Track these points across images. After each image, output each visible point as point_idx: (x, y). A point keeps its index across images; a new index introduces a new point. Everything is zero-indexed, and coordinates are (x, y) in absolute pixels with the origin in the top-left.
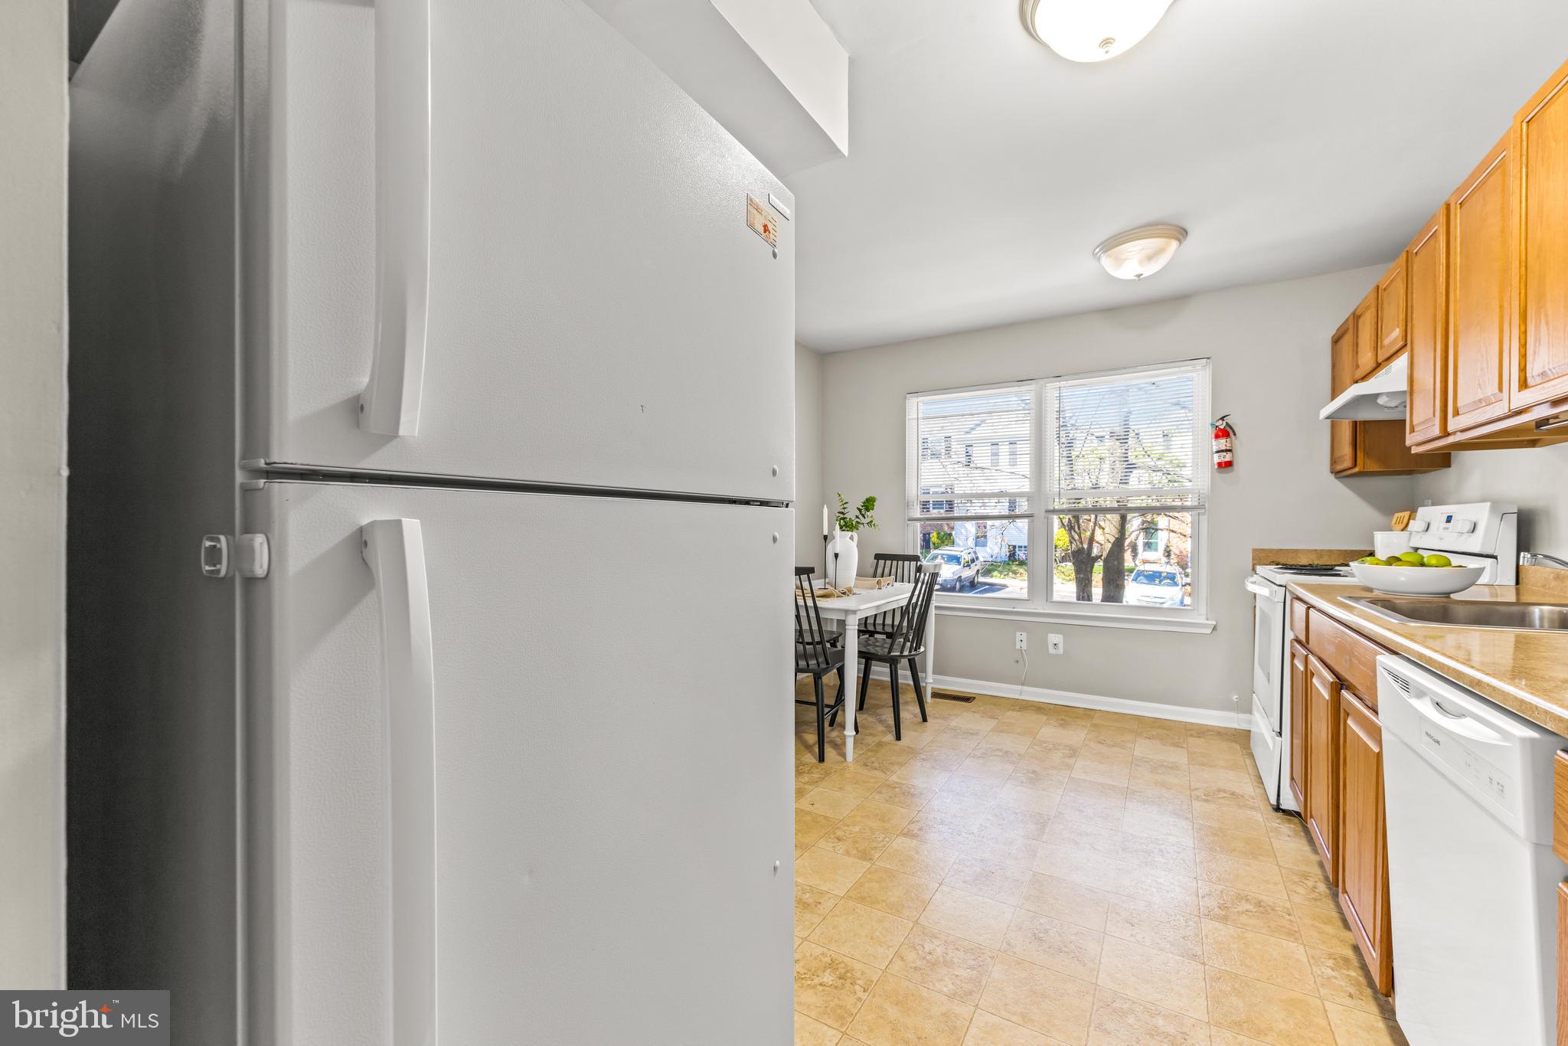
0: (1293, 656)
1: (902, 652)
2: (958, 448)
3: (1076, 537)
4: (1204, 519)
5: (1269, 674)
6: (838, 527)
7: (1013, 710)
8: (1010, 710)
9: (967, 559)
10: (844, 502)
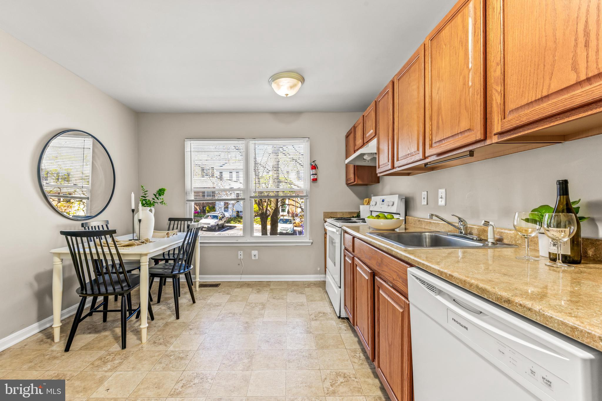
0: (345, 256)
1: (179, 271)
2: (217, 174)
3: (261, 208)
4: (308, 200)
5: (335, 263)
6: (140, 205)
7: (237, 288)
8: (236, 288)
9: (221, 217)
10: (145, 191)
